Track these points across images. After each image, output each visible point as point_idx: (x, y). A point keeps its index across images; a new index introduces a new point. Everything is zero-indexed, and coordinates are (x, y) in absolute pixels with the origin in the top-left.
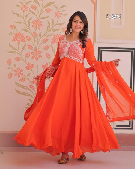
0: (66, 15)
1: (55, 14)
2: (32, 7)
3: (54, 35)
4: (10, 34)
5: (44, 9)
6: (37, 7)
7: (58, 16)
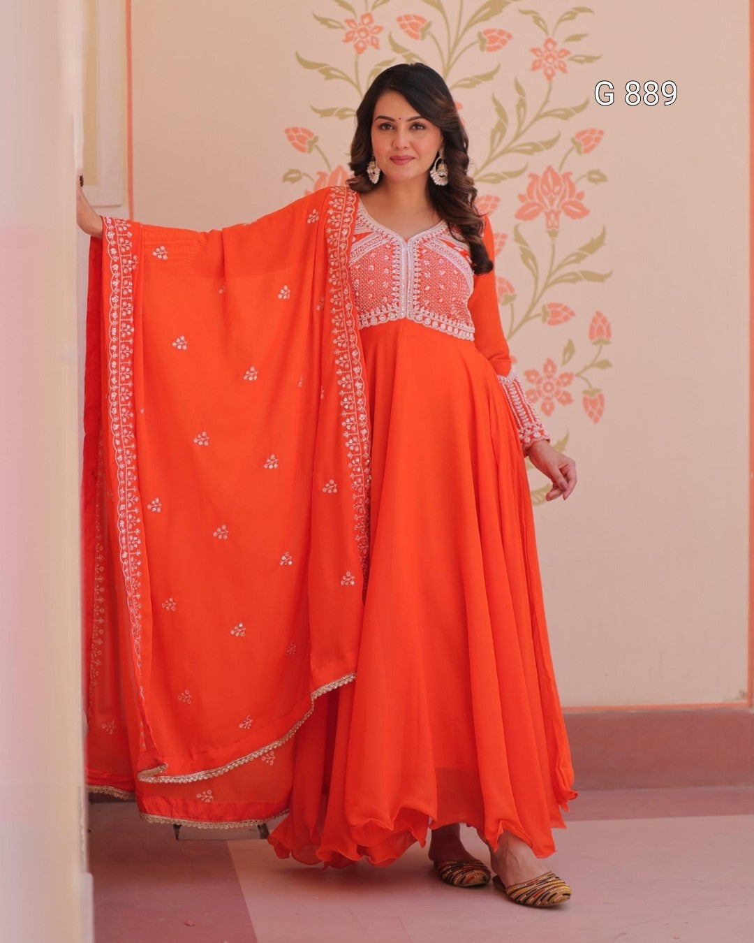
0: (590, 59)
1: (533, 57)
2: (403, 26)
3: (531, 175)
4: (285, 178)
5: (472, 35)
6: (429, 25)
7: (549, 67)
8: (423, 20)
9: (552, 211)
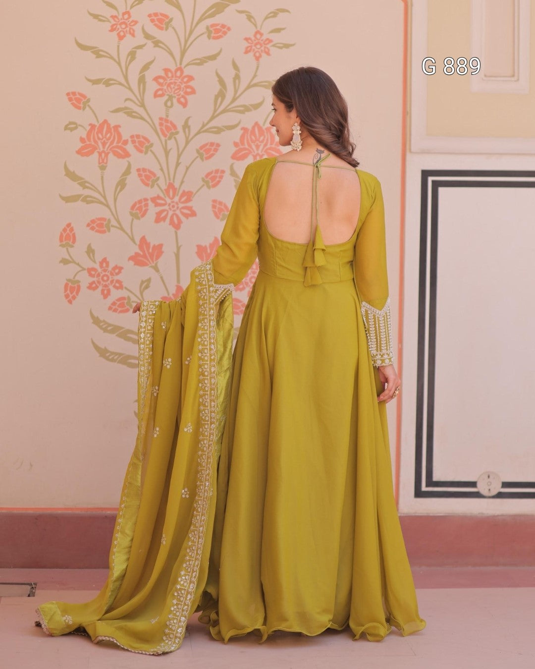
0: (287, 46)
1: (246, 44)
2: (152, 21)
3: (243, 129)
4: (66, 128)
5: (202, 28)
6: (171, 20)
7: (258, 51)
8: (166, 16)
9: (258, 154)
